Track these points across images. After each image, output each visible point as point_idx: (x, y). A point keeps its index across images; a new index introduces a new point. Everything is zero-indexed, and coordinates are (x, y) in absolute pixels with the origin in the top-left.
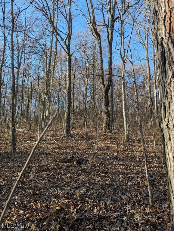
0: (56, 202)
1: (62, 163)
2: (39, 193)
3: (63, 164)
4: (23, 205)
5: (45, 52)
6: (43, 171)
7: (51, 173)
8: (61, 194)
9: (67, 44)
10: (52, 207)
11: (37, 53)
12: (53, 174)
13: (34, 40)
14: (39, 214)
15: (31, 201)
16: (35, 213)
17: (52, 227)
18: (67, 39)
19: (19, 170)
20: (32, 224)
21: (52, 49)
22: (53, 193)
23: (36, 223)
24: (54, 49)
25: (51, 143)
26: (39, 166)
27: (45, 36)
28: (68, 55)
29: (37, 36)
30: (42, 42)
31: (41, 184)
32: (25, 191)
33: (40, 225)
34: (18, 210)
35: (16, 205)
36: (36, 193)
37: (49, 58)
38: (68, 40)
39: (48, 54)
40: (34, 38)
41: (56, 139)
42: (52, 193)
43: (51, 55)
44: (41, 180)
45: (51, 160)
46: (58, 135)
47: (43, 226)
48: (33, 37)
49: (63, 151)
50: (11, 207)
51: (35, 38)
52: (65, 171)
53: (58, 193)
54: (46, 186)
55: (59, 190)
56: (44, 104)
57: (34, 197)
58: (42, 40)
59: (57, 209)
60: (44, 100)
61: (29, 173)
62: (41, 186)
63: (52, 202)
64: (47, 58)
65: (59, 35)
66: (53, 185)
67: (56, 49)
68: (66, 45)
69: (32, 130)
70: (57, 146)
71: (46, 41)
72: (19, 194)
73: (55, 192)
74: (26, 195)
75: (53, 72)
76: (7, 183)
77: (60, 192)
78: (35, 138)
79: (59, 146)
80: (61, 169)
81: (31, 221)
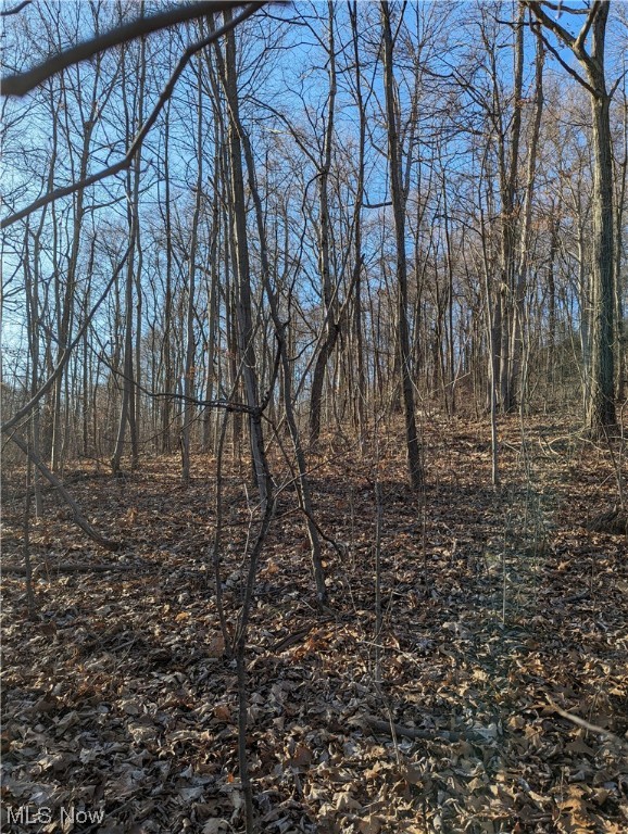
0: (607, 669)
1: (599, 531)
2: (531, 626)
3: (603, 535)
4: (484, 655)
5: (494, 115)
6: (529, 553)
7: (562, 565)
8: (620, 644)
9: (590, 49)
10: (591, 682)
11: (466, 130)
12: (568, 569)
13: (452, 81)
14: (547, 697)
15: (508, 645)
16: (529, 689)
17: (605, 754)
18: (591, 30)
19: (444, 540)
20: (526, 723)
21: (523, 94)
22: (584, 636)
23: (541, 725)
24: (529, 90)
25: (539, 458)
26: (509, 534)
27: (491, 52)
28: (597, 98)
29: (463, 62)
30: (482, 79)
31: (531, 598)
32: (477, 609)
33: (557, 733)
34: (469, 667)
35: (460, 651)
36: (517, 623)
37: (510, 136)
38: (595, 32)
39: (507, 120)
40: (452, 75)
41: (557, 442)
42: (579, 635)
43: (518, 121)
44: (526, 582)
45: (549, 519)
46: (561, 427)
47: (567, 740)
48: (450, 71)
49: (591, 488)
50: (445, 652)
51: (455, 73)
52: (617, 564)
53: (604, 640)
54: (551, 606)
55: (606, 629)
56: (499, 314)
57: (513, 635)
58: (481, 72)
59: (612, 695)
60: (499, 301)
61: (481, 554)
62: (533, 605)
63: (587, 665)
64: (502, 136)
65: (551, 25)
66: (578, 608)
67: (539, 90)
68: (583, 56)
69: (461, 413)
70: (565, 468)
71: (498, 71)
72: (462, 617)
73: (592, 633)
74: (485, 624)
75: (531, 187)
76: (416, 576)
77: (614, 639)
78: (475, 441)
79: (572, 469)
80: (598, 555)
81: (521, 713)
